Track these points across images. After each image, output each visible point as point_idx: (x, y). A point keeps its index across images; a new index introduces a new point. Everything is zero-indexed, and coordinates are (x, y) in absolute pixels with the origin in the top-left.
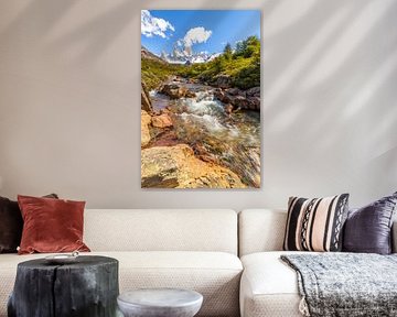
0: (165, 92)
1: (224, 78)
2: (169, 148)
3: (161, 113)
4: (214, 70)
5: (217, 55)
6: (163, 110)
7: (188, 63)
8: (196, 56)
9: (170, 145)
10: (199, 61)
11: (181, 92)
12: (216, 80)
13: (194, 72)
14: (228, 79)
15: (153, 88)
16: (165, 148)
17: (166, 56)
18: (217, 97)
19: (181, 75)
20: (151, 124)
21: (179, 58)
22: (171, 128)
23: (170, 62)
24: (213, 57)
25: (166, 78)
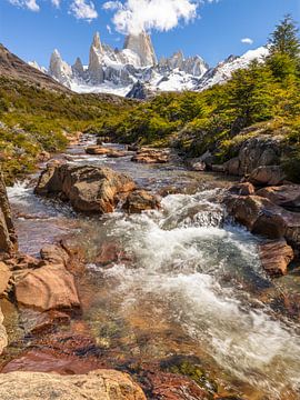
0: (58, 190)
1: (263, 146)
2: (66, 380)
3: (43, 259)
4: (227, 116)
5: (244, 62)
6: (52, 249)
7: (138, 91)
8: (165, 69)
9: (69, 371)
10: (176, 83)
11: (109, 192)
12: (232, 153)
13: (158, 122)
14: (277, 150)
15: (18, 174)
16: (53, 379)
17: (65, 69)
18: (236, 215)
19: (112, 135)
20: (12, 295)
21: (109, 75)
22: (74, 311)
23: (77, 87)
24: (227, 70)
25: (63, 143)
